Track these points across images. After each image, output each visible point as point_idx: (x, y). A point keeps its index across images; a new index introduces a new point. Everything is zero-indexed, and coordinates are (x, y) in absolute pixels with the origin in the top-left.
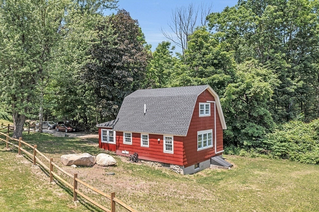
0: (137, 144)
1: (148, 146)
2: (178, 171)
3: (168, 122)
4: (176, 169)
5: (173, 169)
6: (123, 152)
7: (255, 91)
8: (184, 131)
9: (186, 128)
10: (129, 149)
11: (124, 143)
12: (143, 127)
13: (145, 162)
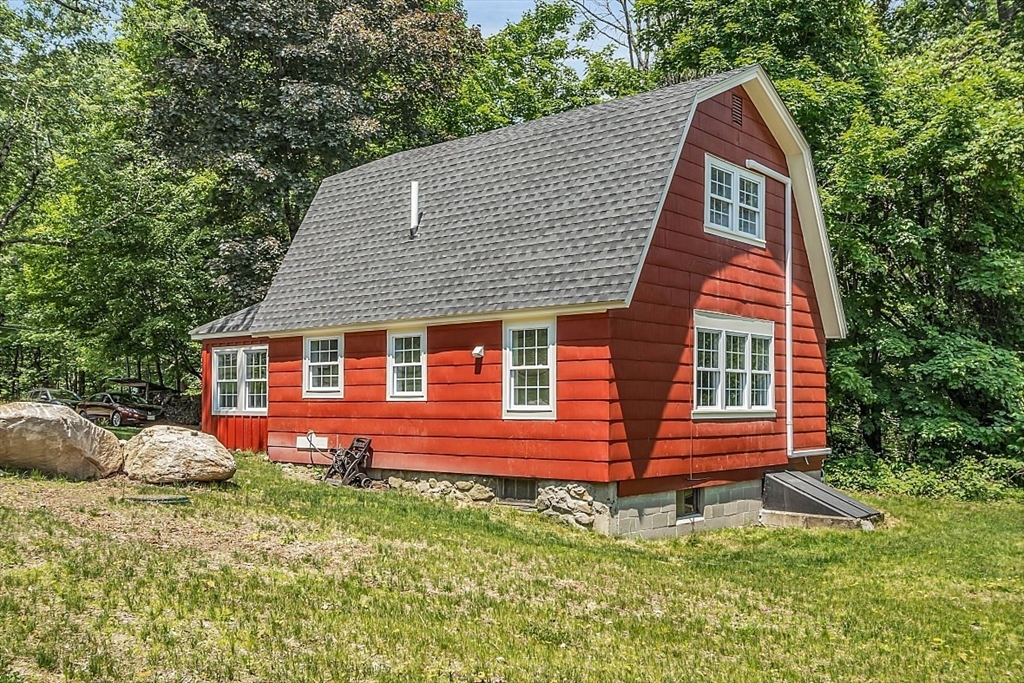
0: (369, 392)
1: (422, 395)
2: (578, 515)
3: (528, 251)
4: (571, 503)
5: (555, 508)
6: (302, 442)
7: (994, 154)
8: (615, 282)
9: (628, 263)
10: (332, 423)
11: (305, 396)
12: (399, 296)
13: (407, 485)
